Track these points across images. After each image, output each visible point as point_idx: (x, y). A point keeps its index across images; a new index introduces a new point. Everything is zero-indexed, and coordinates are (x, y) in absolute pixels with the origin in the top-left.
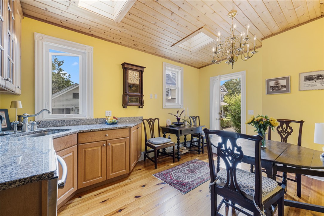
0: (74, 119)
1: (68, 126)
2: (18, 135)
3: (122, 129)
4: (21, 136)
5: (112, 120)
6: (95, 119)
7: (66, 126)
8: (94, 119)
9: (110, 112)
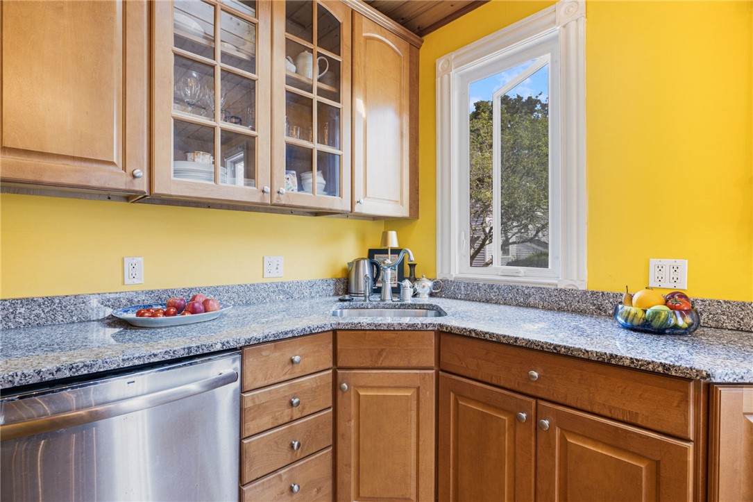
0: (516, 284)
1: (500, 304)
2: (362, 305)
3: (625, 373)
4: (367, 308)
5: (645, 311)
6: (593, 293)
7: (496, 303)
8: (585, 292)
9: (676, 269)
